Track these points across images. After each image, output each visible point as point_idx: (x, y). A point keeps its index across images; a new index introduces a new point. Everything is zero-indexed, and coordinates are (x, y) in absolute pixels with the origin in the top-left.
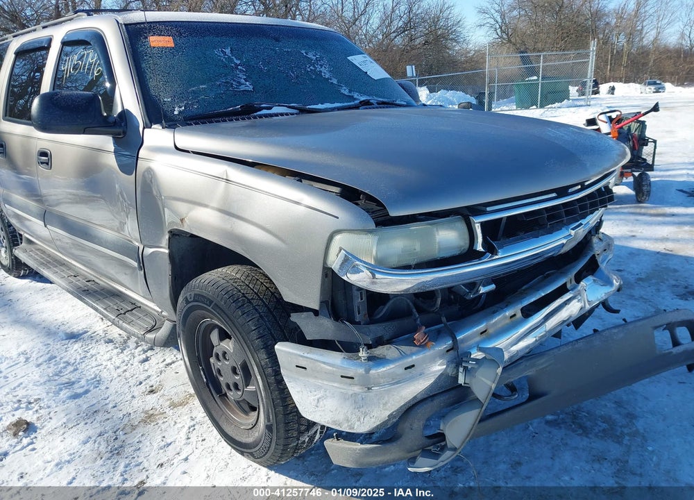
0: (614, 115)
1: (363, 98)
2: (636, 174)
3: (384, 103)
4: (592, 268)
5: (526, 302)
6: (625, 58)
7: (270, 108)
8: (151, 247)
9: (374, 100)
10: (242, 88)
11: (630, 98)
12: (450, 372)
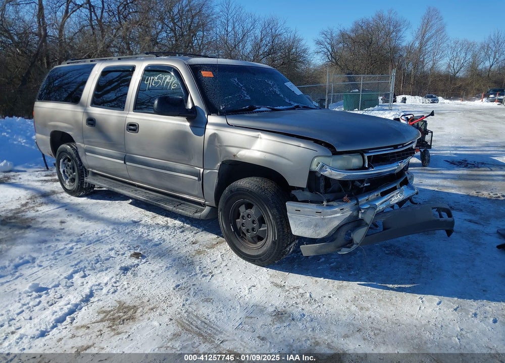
0: (409, 117)
1: (296, 104)
2: (422, 150)
3: (305, 107)
4: (406, 182)
5: (382, 191)
6: (412, 79)
7: (259, 108)
8: (208, 169)
9: (301, 105)
10: (246, 98)
11: (416, 106)
12: (355, 213)
